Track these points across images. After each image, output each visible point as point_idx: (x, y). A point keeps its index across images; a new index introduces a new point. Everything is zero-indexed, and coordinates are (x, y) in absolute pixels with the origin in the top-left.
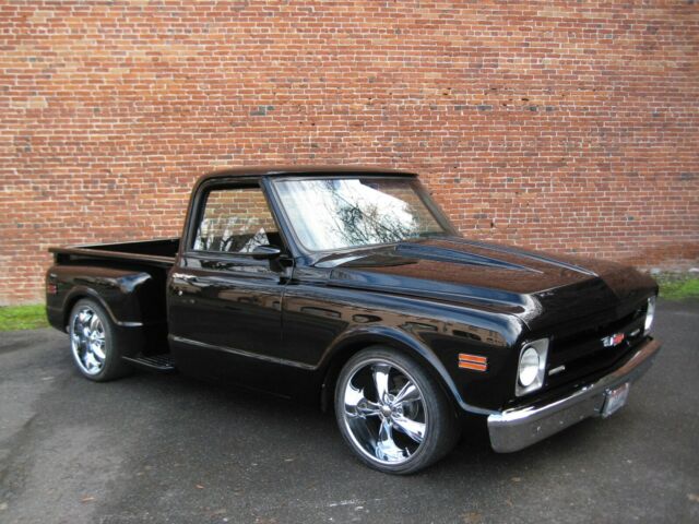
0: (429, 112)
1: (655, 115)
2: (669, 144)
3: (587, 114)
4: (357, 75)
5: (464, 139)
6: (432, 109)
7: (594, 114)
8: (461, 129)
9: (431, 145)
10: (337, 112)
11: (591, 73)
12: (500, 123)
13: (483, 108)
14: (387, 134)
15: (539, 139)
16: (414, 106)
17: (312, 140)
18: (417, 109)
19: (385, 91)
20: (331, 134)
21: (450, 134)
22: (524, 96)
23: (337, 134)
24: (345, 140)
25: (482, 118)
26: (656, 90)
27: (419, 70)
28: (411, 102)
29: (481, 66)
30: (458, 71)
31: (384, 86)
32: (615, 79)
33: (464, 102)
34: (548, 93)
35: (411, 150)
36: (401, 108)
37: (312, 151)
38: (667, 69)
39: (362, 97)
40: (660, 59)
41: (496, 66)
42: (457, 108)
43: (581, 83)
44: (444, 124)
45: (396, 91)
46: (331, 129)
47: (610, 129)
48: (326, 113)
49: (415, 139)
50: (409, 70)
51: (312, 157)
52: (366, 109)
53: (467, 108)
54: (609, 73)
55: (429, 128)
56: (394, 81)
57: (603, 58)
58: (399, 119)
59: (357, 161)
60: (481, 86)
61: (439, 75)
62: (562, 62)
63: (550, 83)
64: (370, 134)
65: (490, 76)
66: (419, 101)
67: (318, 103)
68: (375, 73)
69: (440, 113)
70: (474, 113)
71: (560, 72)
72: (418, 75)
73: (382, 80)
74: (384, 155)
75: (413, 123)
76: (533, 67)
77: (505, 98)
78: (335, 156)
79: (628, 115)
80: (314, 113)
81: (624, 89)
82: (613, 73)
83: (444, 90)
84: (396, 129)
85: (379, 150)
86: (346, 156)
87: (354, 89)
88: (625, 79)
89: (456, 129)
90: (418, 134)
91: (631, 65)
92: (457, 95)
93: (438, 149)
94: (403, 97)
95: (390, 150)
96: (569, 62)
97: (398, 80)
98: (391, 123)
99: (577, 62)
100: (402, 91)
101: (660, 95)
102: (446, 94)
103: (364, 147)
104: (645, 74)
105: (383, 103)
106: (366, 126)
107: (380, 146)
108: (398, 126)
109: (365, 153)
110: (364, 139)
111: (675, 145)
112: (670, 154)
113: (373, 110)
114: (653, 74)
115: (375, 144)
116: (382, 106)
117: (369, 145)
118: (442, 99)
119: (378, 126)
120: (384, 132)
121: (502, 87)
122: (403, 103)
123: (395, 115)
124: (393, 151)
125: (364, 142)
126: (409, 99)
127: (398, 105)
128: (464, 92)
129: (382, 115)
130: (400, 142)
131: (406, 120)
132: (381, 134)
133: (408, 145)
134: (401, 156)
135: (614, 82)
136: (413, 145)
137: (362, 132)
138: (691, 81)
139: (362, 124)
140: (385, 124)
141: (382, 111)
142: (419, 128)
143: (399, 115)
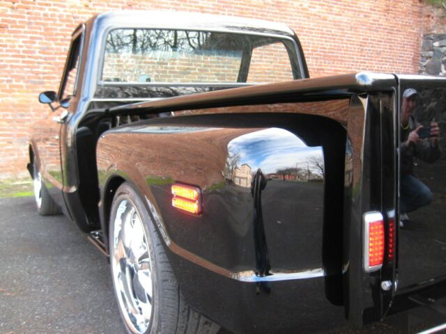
2: (267, 62)
6: (74, 18)
14: (31, 38)
16: (57, 13)
18: (60, 16)
28: (54, 10)
32: (227, 7)
35: (56, 54)
36: (45, 15)
43: (202, 8)
52: (9, 12)
58: (43, 24)
60: (118, 2)
64: (14, 36)
66: (61, 10)
74: (29, 57)
75: (56, 29)
83: (86, 2)
84: (41, 34)
85: (24, 52)
88: (235, 8)
90: (62, 40)
92: (97, 8)
94: (47, 5)
95: (34, 52)
98: (36, 28)
102: (87, 6)
103: (8, 48)
104: (250, 5)
105: (27, 8)
106: (10, 29)
107: (25, 49)
108: (42, 31)
109: (11, 54)
110: (9, 41)
111: (272, 62)
112: (268, 69)
113: (17, 14)
114: (256, 6)
115: (21, 46)
116: (26, 11)
117: (14, 47)
118: (83, 10)
119: (22, 30)
120: (29, 35)
121: (136, 4)
122: (47, 10)
123: (39, 21)
124: (37, 54)
125: (9, 44)
126: (53, 7)
127: (42, 12)
128: (104, 5)
129: (26, 20)
130: (45, 46)
131: (50, 26)
132: (26, 37)
133: (52, 49)
134: (45, 59)
135: (227, 9)
136: (57, 49)
137: (6, 34)
138: (282, 14)
139: (6, 27)
140: (29, 28)
141: (27, 16)
142: (63, 35)
143: (43, 21)
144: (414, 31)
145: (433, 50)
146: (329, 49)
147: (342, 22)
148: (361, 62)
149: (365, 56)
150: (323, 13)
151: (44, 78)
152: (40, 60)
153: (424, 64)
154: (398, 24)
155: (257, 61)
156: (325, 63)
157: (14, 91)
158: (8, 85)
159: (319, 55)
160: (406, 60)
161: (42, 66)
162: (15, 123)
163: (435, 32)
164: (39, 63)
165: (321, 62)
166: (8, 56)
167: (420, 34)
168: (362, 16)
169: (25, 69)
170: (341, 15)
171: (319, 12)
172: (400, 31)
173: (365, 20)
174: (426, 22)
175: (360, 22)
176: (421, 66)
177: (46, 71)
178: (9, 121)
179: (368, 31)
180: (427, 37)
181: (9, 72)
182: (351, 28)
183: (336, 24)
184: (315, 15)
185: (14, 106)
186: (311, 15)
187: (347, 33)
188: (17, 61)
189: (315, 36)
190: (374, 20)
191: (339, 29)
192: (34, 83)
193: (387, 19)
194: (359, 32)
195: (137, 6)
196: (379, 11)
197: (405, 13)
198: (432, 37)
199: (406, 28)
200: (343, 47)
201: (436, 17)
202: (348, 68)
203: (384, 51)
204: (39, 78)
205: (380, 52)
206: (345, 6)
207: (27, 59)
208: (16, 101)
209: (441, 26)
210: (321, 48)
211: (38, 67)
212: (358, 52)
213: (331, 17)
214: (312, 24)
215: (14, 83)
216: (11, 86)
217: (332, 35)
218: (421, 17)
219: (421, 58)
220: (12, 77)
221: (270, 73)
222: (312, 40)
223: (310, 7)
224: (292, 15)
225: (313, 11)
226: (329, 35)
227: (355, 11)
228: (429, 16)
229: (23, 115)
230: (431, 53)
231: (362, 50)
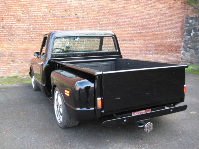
0: (44, 17)
1: (115, 21)
2: (119, 30)
3: (95, 20)
4: (18, 3)
5: (56, 26)
7: (97, 20)
8: (55, 23)
9: (45, 28)
10: (11, 15)
11: (96, 7)
12: (68, 22)
13: (62, 16)
14: (29, 24)
15: (80, 27)
17: (2, 25)
18: (40, 16)
19: (28, 9)
20: (9, 23)
21: (51, 24)
22: (75, 13)
23: (12, 23)
24: (15, 25)
25: (62, 20)
26: (116, 13)
27: (40, 3)
28: (38, 13)
29: (61, 3)
30: (54, 4)
31: (28, 7)
32: (103, 9)
33: (55, 14)
34: (83, 12)
35: (38, 30)
36: (34, 15)
37: (3, 29)
38: (119, 7)
39: (20, 11)
40: (117, 4)
41: (66, 3)
42: (54, 16)
43: (93, 10)
44: (49, 21)
45: (33, 9)
46: (9, 21)
47: (102, 25)
48: (7, 16)
49: (39, 26)
50: (37, 2)
51: (3, 31)
52: (22, 15)
53: (57, 16)
54: (101, 7)
55: (44, 22)
56: (32, 6)
57: (100, 2)
58: (34, 19)
59: (19, 33)
60: (61, 9)
61: (47, 5)
62: (87, 3)
63: (83, 9)
64: (24, 24)
65: (64, 6)
66: (40, 13)
67: (4, 12)
68: (25, 3)
69: (48, 17)
70: (59, 18)
71: (87, 6)
72: (40, 5)
73: (27, 5)
74: (29, 31)
75: (38, 21)
76: (78, 4)
77: (69, 13)
78: (11, 31)
79: (107, 21)
80: (2, 15)
81: (106, 13)
82: (103, 8)
83: (49, 10)
84: (33, 22)
85: (27, 29)
86: (15, 31)
87: (18, 8)
88: (107, 9)
89: (53, 23)
90: (41, 24)
91: (108, 5)
92: (54, 12)
93: (47, 30)
94: (35, 12)
95: (30, 29)
96: (90, 3)
97: (33, 6)
98: (31, 20)
99: (92, 3)
100: (34, 10)
101: (117, 15)
102: (50, 11)
103: (21, 28)
104: (112, 8)
105: (28, 13)
106: (22, 21)
107: (27, 28)
108: (33, 21)
109: (22, 30)
110: (21, 25)
111: (121, 30)
112: (120, 33)
113: (25, 15)
114: (115, 9)
115: (26, 27)
116: (28, 14)
117: (23, 27)
118: (49, 13)
119: (26, 21)
120: (29, 23)
121: (68, 10)
122: (35, 14)
123: (32, 18)
124: (32, 30)
125: (22, 26)
126: (37, 12)
127: (33, 14)
128: (56, 11)
129: (28, 17)
130: (34, 27)
131: (36, 20)
132: (28, 24)
133: (37, 28)
134: (35, 32)
135: (103, 10)
136: (39, 28)
137: (21, 23)
138: (125, 11)
139: (21, 20)
140: (29, 20)
141: (28, 16)
142: (41, 22)
143: (34, 18)
144: (182, 16)
145: (189, 23)
146: (145, 24)
147: (150, 13)
148: (158, 29)
149: (160, 26)
150: (143, 10)
151: (34, 39)
152: (33, 32)
153: (186, 29)
154: (175, 13)
155: (115, 30)
156: (143, 30)
157: (23, 44)
158: (21, 41)
159: (140, 27)
160: (178, 28)
161: (33, 34)
162: (24, 55)
163: (190, 16)
164: (32, 33)
165: (141, 30)
166: (21, 31)
167: (184, 17)
168: (159, 10)
169: (27, 36)
170: (150, 10)
171: (141, 10)
172: (175, 16)
173: (161, 12)
174: (187, 12)
175: (158, 13)
176: (184, 30)
177: (35, 36)
178: (22, 55)
179: (161, 16)
180: (187, 18)
181: (21, 37)
182: (154, 16)
183: (148, 14)
184: (139, 11)
185: (23, 49)
186: (138, 11)
187: (152, 18)
188: (25, 33)
189: (139, 19)
190: (164, 12)
191: (149, 16)
192: (31, 40)
193: (170, 11)
194: (157, 17)
195: (69, 11)
196: (166, 8)
197: (177, 8)
198: (189, 18)
199: (178, 14)
200: (151, 23)
201: (191, 10)
202: (153, 31)
203: (168, 24)
204: (32, 39)
205: (167, 25)
206: (152, 6)
207: (28, 32)
208: (24, 47)
209: (192, 14)
210: (141, 24)
211: (32, 35)
212: (157, 25)
213: (146, 11)
214: (138, 15)
215: (23, 41)
216: (22, 42)
217: (146, 19)
218: (184, 10)
219: (184, 27)
220: (23, 38)
221: (121, 35)
222: (138, 21)
223: (137, 8)
224: (129, 11)
225: (138, 9)
226: (145, 19)
227: (156, 8)
228: (188, 9)
229: (26, 52)
230: (188, 24)
231: (159, 24)
